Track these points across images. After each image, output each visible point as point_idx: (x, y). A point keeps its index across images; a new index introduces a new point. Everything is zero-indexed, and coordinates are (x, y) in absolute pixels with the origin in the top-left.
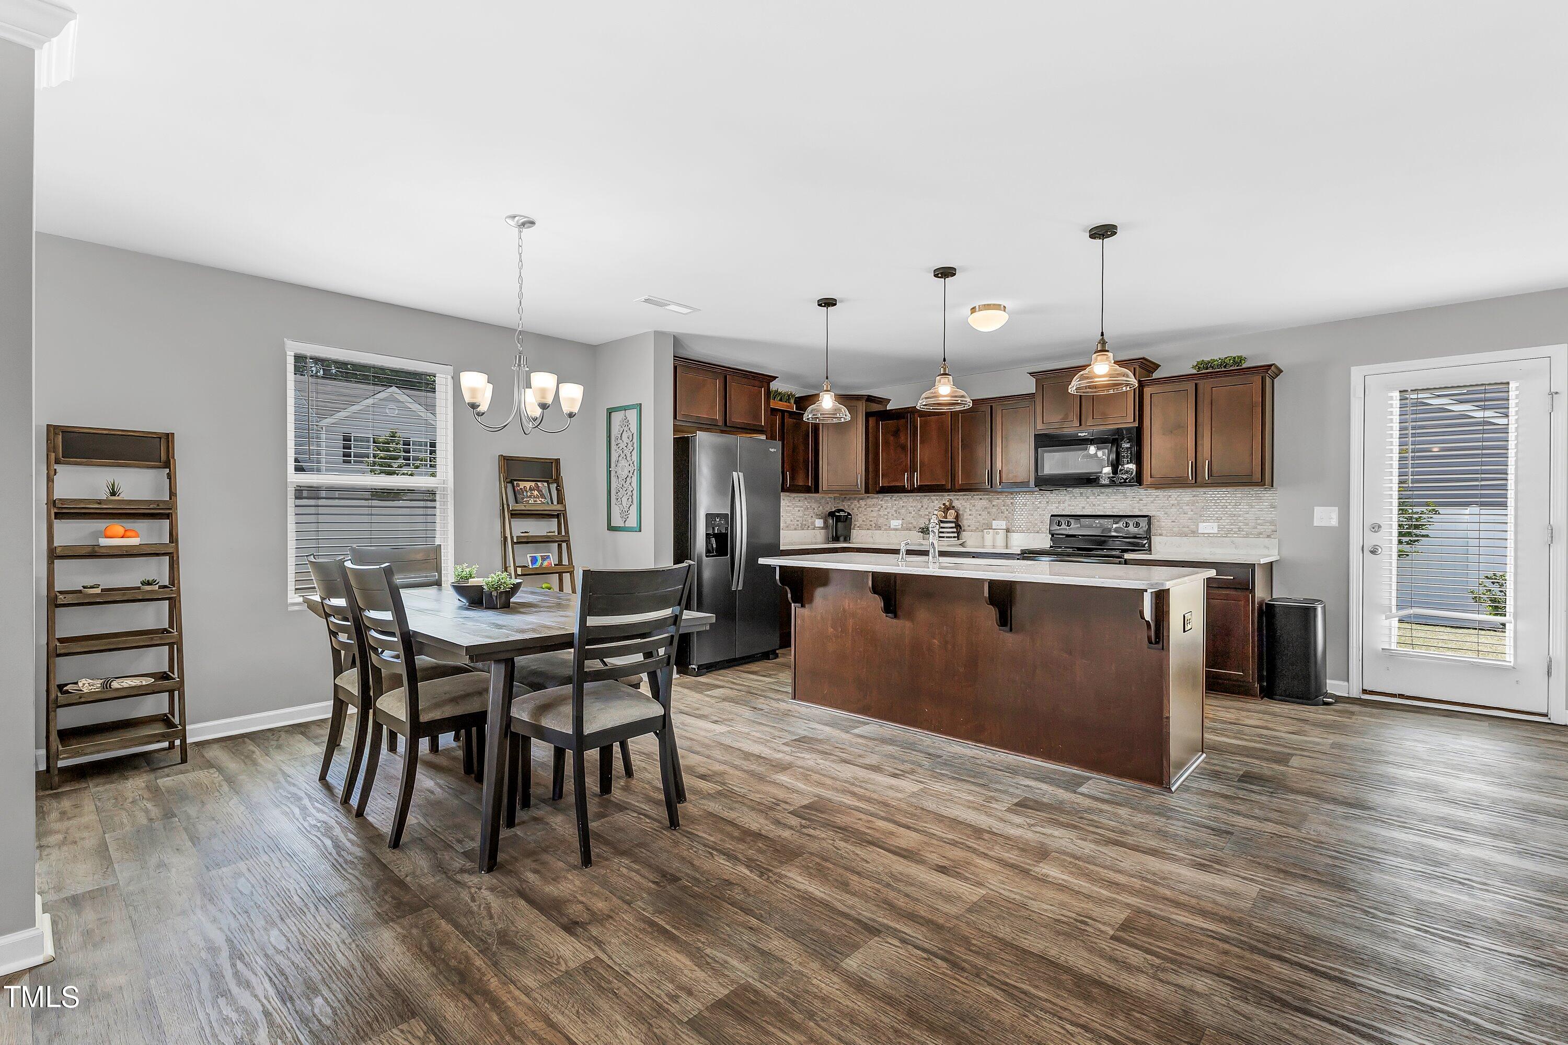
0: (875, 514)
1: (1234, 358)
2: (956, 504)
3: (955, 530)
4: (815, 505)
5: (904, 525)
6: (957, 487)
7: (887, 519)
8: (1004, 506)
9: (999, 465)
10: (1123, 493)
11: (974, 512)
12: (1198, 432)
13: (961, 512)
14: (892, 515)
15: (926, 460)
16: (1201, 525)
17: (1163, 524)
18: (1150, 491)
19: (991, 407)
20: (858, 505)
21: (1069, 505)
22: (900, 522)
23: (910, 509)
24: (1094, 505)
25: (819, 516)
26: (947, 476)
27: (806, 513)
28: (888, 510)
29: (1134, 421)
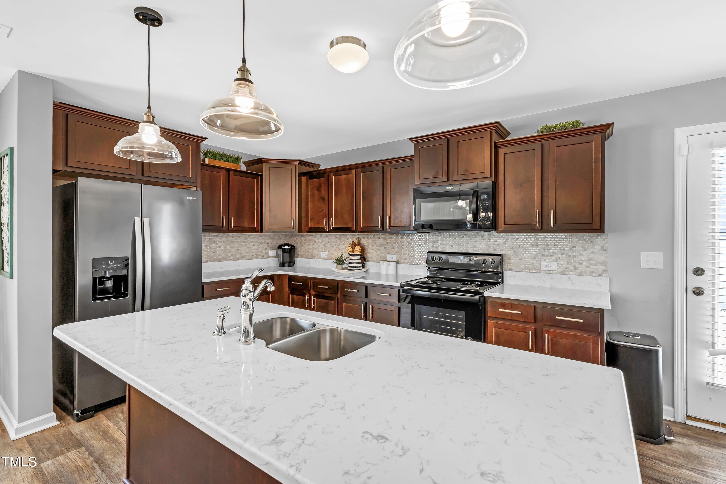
0: (311, 247)
1: (573, 123)
2: (363, 241)
3: (360, 261)
4: (269, 241)
5: (329, 256)
6: (359, 230)
7: (319, 251)
8: (395, 243)
9: (388, 212)
10: (481, 235)
11: (375, 248)
12: (544, 186)
13: (366, 247)
14: (322, 248)
15: (339, 208)
16: (543, 263)
17: (512, 261)
18: (502, 234)
19: (383, 167)
20: (301, 240)
21: (441, 244)
22: (327, 253)
23: (333, 244)
24: (460, 245)
25: (272, 249)
26: (353, 220)
27: (261, 246)
28: (319, 244)
29: (491, 176)
